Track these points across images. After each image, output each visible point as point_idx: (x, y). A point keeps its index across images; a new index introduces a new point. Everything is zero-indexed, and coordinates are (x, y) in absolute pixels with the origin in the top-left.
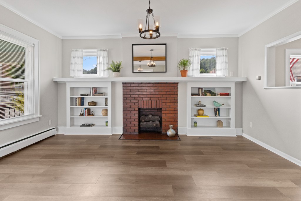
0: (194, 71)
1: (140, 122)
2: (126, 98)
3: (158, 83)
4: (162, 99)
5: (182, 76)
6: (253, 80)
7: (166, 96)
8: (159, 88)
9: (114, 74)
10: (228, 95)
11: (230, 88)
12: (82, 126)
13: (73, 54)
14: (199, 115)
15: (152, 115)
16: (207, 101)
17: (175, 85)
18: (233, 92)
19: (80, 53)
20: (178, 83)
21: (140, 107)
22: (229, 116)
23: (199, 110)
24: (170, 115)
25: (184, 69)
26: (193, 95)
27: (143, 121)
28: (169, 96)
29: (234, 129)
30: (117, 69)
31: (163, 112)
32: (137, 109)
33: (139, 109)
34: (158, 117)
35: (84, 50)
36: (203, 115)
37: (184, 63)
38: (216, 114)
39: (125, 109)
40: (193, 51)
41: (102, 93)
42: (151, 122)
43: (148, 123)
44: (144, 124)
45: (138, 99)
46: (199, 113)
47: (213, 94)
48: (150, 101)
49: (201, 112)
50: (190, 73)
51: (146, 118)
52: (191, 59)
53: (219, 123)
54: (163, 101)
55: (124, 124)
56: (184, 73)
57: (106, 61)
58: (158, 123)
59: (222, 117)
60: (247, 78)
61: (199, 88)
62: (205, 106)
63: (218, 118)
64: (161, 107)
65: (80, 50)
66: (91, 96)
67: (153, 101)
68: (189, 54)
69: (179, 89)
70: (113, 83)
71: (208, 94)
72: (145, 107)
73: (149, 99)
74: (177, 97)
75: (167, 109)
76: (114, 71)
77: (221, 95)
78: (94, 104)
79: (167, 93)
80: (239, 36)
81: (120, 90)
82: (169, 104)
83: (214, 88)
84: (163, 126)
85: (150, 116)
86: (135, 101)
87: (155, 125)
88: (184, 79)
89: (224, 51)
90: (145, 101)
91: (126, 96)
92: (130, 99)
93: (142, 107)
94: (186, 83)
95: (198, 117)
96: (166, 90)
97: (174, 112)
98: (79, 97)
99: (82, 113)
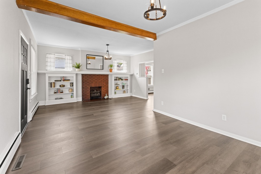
0: (115, 70)
1: (91, 94)
2: (84, 82)
3: (100, 75)
4: (102, 82)
5: (110, 72)
6: (135, 74)
7: (104, 81)
8: (100, 77)
9: (77, 69)
10: (127, 80)
11: (128, 77)
12: (56, 99)
13: (48, 56)
14: (117, 89)
15: (96, 91)
16: (120, 82)
17: (108, 76)
18: (129, 79)
19: (54, 56)
20: (108, 75)
21: (91, 86)
22: (127, 88)
23: (117, 87)
24: (105, 89)
25: (111, 69)
26: (115, 80)
27: (92, 93)
28: (105, 81)
29: (129, 93)
30: (78, 67)
31: (102, 88)
32: (90, 88)
33: (91, 88)
34: (99, 91)
35: (56, 54)
36: (118, 89)
37: (111, 66)
38: (123, 88)
39: (83, 88)
40: (114, 61)
41: (69, 80)
42: (96, 94)
43: (95, 94)
44: (93, 95)
45: (90, 82)
46: (116, 88)
47: (122, 80)
48: (96, 83)
49: (118, 87)
50: (113, 71)
51: (93, 92)
52: (114, 64)
53: (124, 92)
54: (102, 83)
55: (82, 96)
56: (111, 70)
57: (71, 61)
58: (99, 94)
59: (125, 89)
60: (133, 73)
61: (117, 77)
62: (119, 85)
63: (124, 89)
64: (101, 86)
65: (53, 54)
66: (62, 81)
67: (97, 83)
68: (112, 62)
69: (109, 77)
70: (77, 74)
71: (120, 80)
72: (93, 86)
73: (95, 82)
74: (108, 81)
75: (104, 87)
76: (76, 68)
77: (125, 80)
78: (64, 86)
79: (104, 79)
80: (131, 56)
81: (80, 78)
82: (105, 84)
83: (122, 77)
84: (102, 95)
85: (95, 91)
86: (88, 84)
87: (98, 95)
88: (111, 73)
89: (126, 62)
90: (93, 84)
91: (84, 81)
92: (86, 82)
93: (92, 87)
94: (112, 75)
95: (117, 90)
96: (104, 78)
97: (107, 88)
98: (53, 82)
99: (56, 91)
